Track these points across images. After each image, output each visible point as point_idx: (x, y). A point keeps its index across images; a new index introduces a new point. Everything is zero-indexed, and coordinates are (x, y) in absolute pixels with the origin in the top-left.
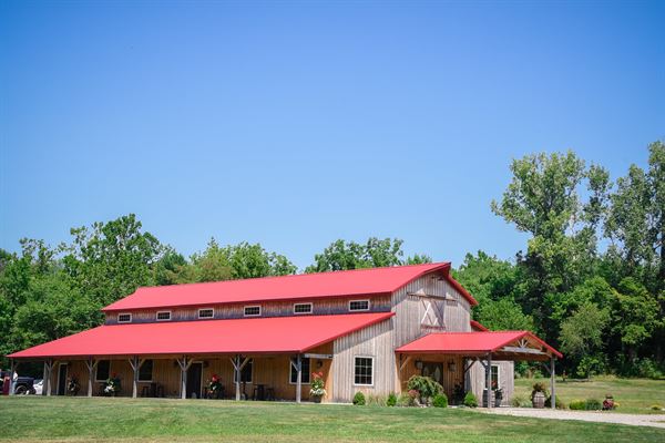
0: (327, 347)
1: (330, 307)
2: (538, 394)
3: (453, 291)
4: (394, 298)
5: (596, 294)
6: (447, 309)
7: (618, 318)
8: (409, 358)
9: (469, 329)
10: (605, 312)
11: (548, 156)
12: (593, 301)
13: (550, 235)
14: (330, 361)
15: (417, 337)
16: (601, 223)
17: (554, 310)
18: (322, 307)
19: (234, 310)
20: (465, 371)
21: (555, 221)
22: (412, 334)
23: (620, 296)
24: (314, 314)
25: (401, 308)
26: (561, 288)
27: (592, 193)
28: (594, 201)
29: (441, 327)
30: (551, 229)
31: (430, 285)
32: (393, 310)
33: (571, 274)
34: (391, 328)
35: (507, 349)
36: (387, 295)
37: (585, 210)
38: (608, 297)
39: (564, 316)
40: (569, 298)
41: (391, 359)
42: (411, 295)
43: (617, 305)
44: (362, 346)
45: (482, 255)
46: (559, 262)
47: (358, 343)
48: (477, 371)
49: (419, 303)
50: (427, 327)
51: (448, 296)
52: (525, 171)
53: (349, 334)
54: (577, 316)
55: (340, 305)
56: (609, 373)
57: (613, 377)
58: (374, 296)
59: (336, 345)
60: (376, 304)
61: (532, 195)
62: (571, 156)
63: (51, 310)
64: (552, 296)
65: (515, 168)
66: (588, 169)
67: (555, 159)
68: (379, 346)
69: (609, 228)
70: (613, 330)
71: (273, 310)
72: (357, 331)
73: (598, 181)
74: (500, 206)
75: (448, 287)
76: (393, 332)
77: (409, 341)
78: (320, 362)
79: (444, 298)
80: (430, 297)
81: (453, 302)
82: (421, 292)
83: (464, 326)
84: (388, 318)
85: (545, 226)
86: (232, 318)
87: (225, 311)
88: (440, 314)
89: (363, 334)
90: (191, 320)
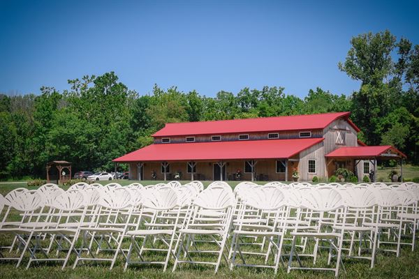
0: (297, 156)
1: (288, 135)
2: (395, 176)
3: (350, 126)
4: (324, 131)
5: (401, 117)
6: (347, 134)
7: (414, 132)
8: (331, 160)
9: (356, 145)
10: (407, 128)
11: (374, 35)
12: (399, 122)
13: (374, 83)
14: (298, 162)
15: (334, 149)
16: (404, 74)
17: (377, 128)
18: (284, 135)
19: (233, 137)
20: (355, 165)
21: (378, 75)
22: (332, 148)
23: (415, 118)
24: (280, 139)
25: (327, 135)
26: (380, 115)
27: (400, 56)
28: (401, 61)
29: (344, 144)
30: (375, 79)
31: (339, 124)
32: (324, 137)
33: (386, 106)
34: (323, 145)
35: (382, 155)
36: (321, 130)
37: (395, 66)
38: (408, 118)
39: (383, 131)
40: (385, 120)
41: (323, 160)
42: (331, 129)
43: (413, 123)
44: (311, 155)
45: (319, 90)
46: (380, 99)
47: (310, 153)
48: (361, 165)
49: (335, 133)
50: (338, 144)
51: (347, 129)
52: (360, 45)
53: (306, 149)
54: (391, 131)
55: (294, 134)
56: (407, 163)
57: (410, 166)
58: (313, 130)
59: (301, 155)
60: (315, 134)
61: (363, 58)
62: (388, 34)
63: (72, 132)
64: (375, 119)
65: (353, 43)
66: (398, 41)
67: (378, 37)
68: (318, 154)
69: (409, 77)
70: (410, 138)
71: (256, 136)
72: (309, 148)
73: (404, 49)
74: (343, 66)
75: (348, 125)
76: (324, 147)
77: (331, 152)
78: (293, 163)
79: (345, 130)
80: (340, 129)
81: (349, 132)
82: (336, 127)
83: (354, 143)
84: (322, 141)
85: (371, 78)
86: (232, 140)
87: (227, 137)
88: (343, 137)
89: (312, 149)
90: (207, 141)
